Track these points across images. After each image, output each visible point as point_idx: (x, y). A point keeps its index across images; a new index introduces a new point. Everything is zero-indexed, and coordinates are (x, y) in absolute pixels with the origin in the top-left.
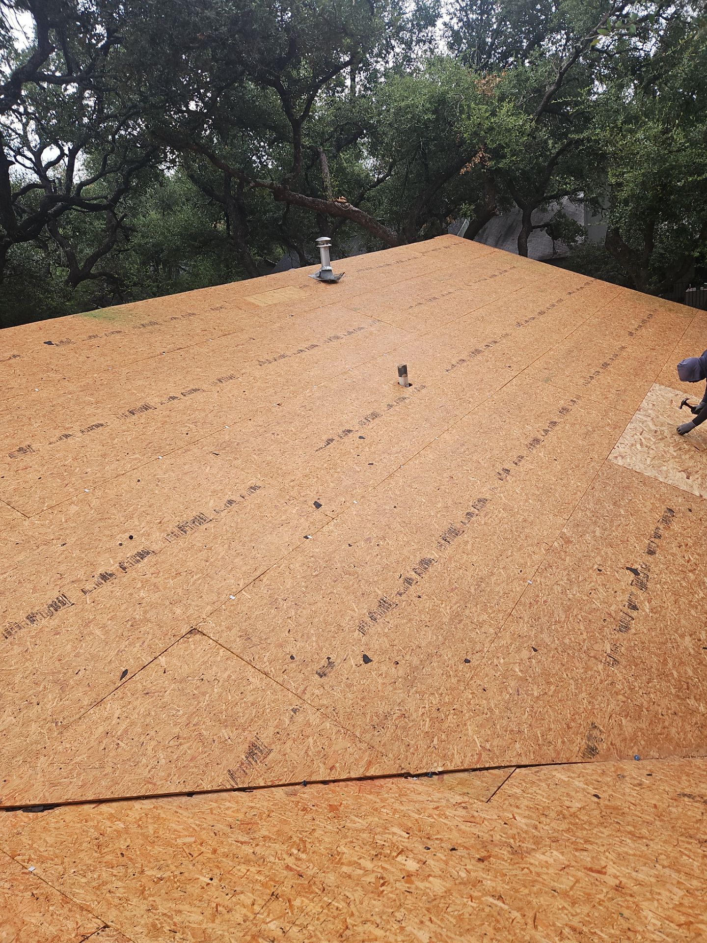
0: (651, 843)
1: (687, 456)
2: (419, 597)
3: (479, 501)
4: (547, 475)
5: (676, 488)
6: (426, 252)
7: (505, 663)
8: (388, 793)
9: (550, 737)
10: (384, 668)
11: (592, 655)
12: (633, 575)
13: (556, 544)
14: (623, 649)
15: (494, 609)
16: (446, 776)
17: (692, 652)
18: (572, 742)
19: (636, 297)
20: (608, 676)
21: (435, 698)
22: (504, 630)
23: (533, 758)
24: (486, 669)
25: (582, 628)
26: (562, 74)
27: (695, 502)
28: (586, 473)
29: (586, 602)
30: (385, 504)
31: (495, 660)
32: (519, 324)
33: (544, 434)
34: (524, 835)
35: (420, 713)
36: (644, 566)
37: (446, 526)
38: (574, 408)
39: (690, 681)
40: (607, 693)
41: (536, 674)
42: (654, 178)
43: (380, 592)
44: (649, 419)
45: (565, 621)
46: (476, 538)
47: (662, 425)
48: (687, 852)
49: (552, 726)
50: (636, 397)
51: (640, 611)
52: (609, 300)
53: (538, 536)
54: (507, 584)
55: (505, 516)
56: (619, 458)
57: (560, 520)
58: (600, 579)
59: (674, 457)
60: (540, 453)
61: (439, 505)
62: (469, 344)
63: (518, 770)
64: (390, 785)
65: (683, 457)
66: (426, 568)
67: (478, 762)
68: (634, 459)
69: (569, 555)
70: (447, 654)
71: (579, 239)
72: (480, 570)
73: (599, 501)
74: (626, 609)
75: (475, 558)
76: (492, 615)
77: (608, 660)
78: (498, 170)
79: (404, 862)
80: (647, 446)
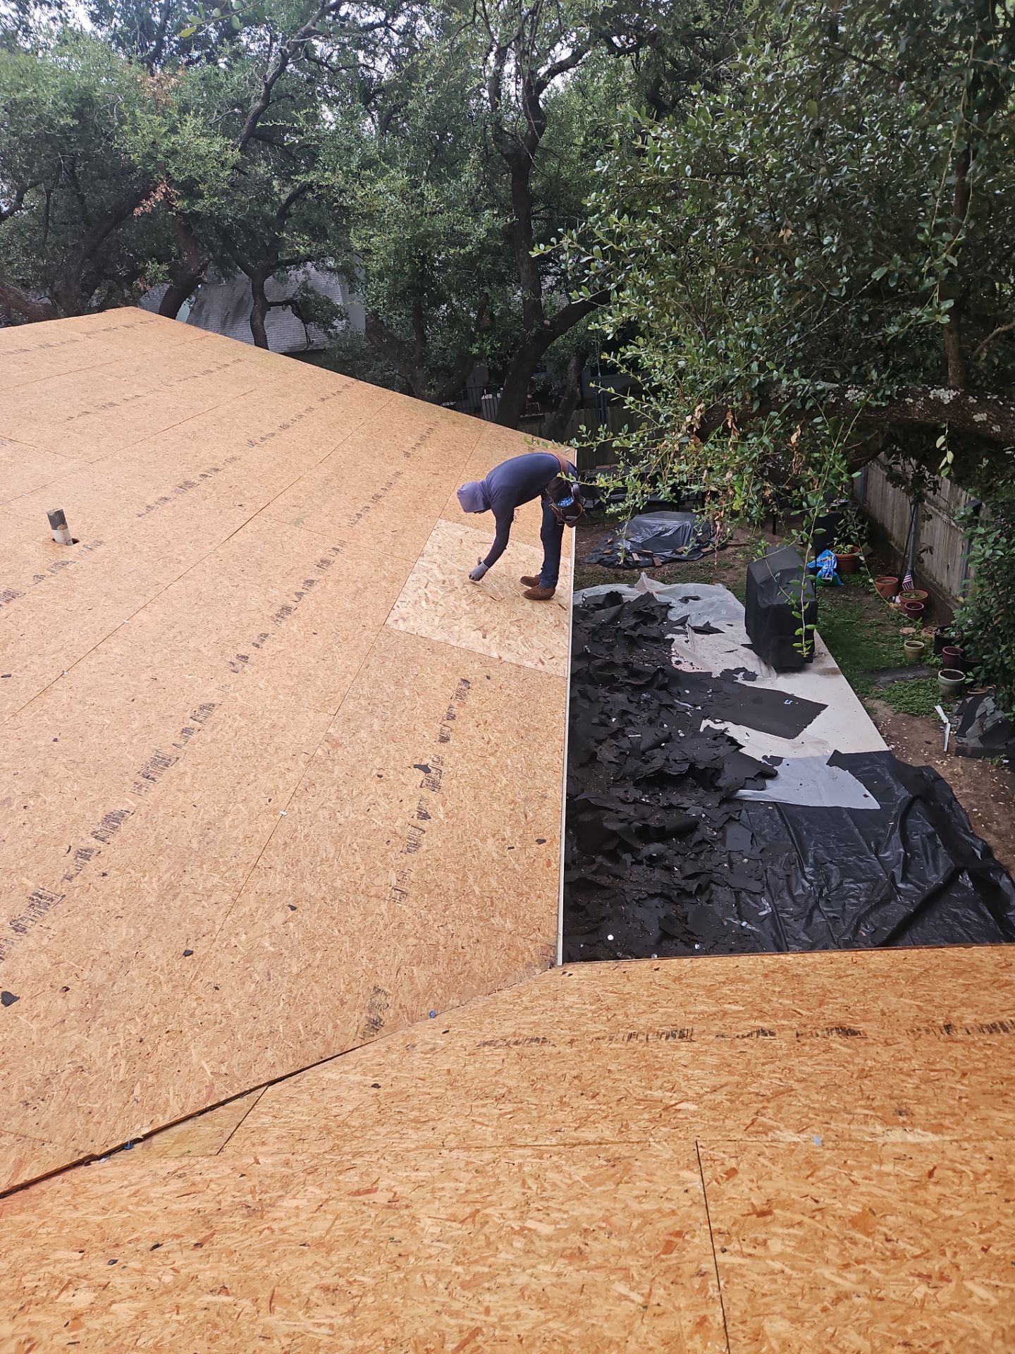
0: (439, 1125)
1: (483, 610)
2: (104, 875)
3: (202, 708)
4: (304, 657)
5: (470, 652)
6: (93, 333)
7: (248, 941)
8: (52, 1200)
9: (316, 1026)
10: (42, 1004)
11: (372, 893)
12: (423, 773)
13: (319, 752)
14: (412, 874)
15: (231, 864)
16: (155, 1139)
17: (496, 856)
18: (346, 1022)
19: (410, 405)
20: (394, 916)
21: (136, 1024)
22: (246, 891)
23: (292, 1063)
24: (219, 956)
25: (359, 860)
26: (268, 87)
27: (494, 667)
28: (357, 646)
29: (363, 824)
30: (36, 738)
31: (233, 940)
32: (252, 443)
33: (296, 599)
34: (268, 1181)
35: (110, 1055)
36: (436, 759)
37: (147, 754)
38: (338, 559)
39: (494, 894)
40: (393, 940)
41: (296, 943)
42: (410, 247)
43: (30, 884)
44: (435, 566)
45: (334, 858)
46: (199, 764)
47: (451, 574)
48: (480, 1120)
49: (320, 1008)
50: (418, 538)
51: (433, 819)
52: (376, 409)
53: (294, 746)
54: (250, 824)
55: (243, 724)
56: (400, 622)
57: (324, 718)
58: (382, 788)
59: (467, 613)
60: (292, 626)
61: (135, 725)
62: (175, 473)
63: (270, 1088)
64: (58, 1186)
65: (478, 611)
66: (115, 828)
67: (209, 1097)
68: (419, 620)
69: (338, 764)
70: (153, 952)
71: (339, 324)
72: (206, 812)
73: (376, 683)
74: (416, 821)
75: (197, 796)
76: (227, 875)
77: (394, 895)
78: (196, 215)
79: (70, 1299)
80: (434, 602)
